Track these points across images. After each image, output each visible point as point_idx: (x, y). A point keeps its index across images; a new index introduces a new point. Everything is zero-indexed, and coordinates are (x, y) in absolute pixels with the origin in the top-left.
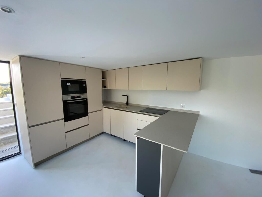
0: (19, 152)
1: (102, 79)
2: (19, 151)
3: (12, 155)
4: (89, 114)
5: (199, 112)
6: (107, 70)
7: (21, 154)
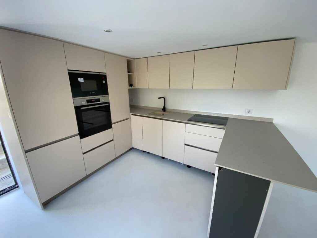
0: (15, 185)
1: (128, 72)
2: (14, 183)
3: (5, 190)
4: (113, 125)
5: (273, 119)
6: (134, 59)
7: (18, 187)
